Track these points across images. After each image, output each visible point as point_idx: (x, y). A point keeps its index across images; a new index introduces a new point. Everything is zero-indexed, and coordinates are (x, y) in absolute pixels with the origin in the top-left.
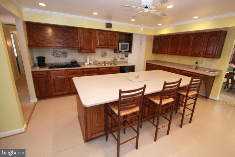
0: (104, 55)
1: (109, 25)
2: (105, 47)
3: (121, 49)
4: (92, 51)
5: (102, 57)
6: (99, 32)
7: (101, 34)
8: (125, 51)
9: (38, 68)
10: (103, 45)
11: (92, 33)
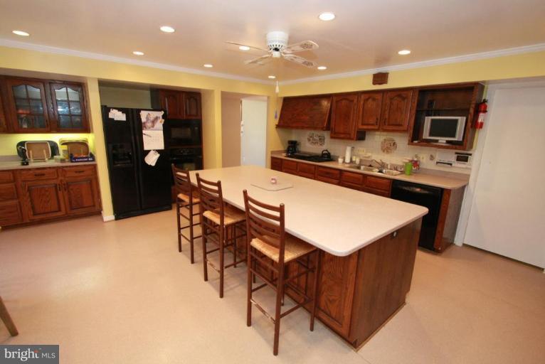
0: (389, 147)
1: (380, 78)
2: (376, 127)
3: (431, 134)
4: (348, 136)
5: (384, 151)
6: (367, 96)
7: (370, 100)
8: (448, 142)
9: (284, 154)
10: (372, 125)
11: (353, 101)
